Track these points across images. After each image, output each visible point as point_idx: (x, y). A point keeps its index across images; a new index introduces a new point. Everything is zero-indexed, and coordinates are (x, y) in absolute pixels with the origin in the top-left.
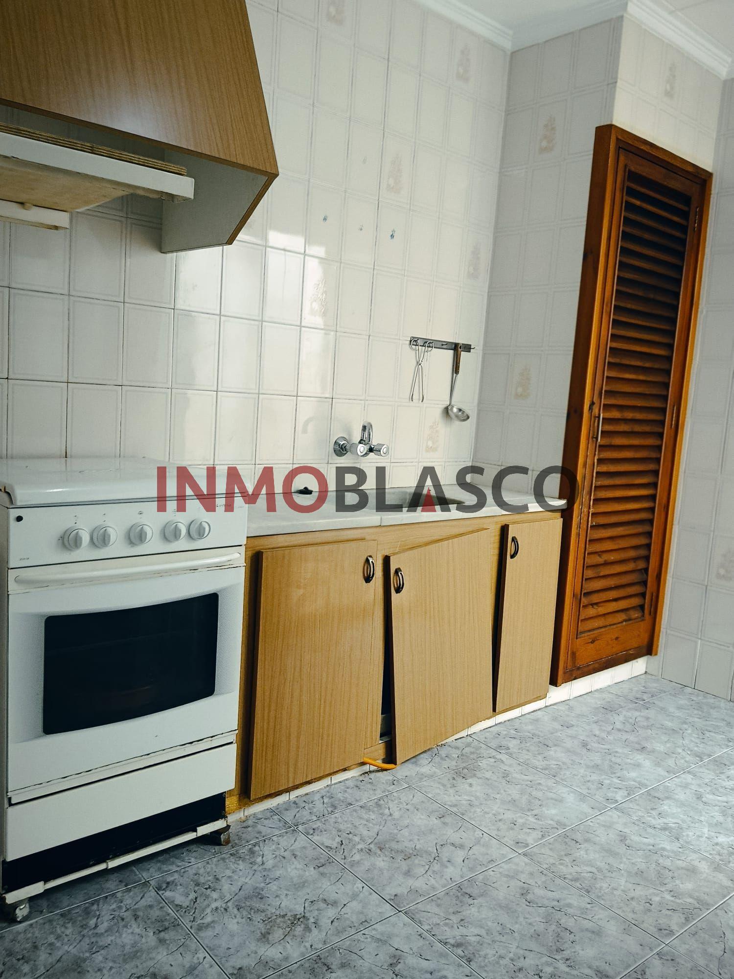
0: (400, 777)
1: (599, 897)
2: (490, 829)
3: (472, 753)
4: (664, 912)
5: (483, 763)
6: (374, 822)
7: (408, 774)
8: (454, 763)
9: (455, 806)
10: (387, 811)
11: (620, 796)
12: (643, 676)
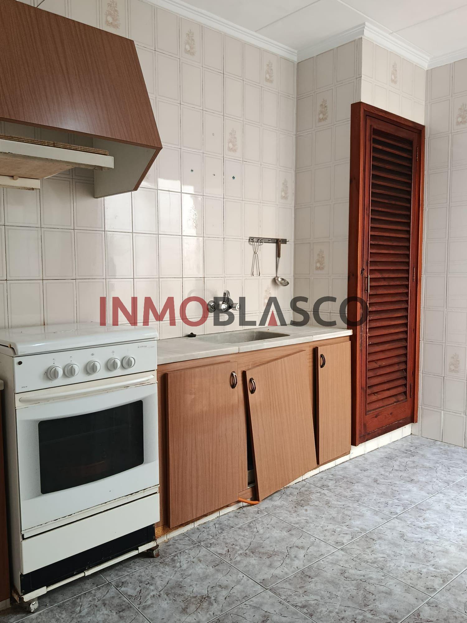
0: (262, 509)
1: (389, 572)
2: (319, 536)
3: (306, 491)
4: (430, 578)
5: (313, 497)
6: (247, 537)
7: (267, 506)
8: (295, 498)
9: (297, 523)
10: (255, 530)
11: (399, 510)
12: (410, 437)
